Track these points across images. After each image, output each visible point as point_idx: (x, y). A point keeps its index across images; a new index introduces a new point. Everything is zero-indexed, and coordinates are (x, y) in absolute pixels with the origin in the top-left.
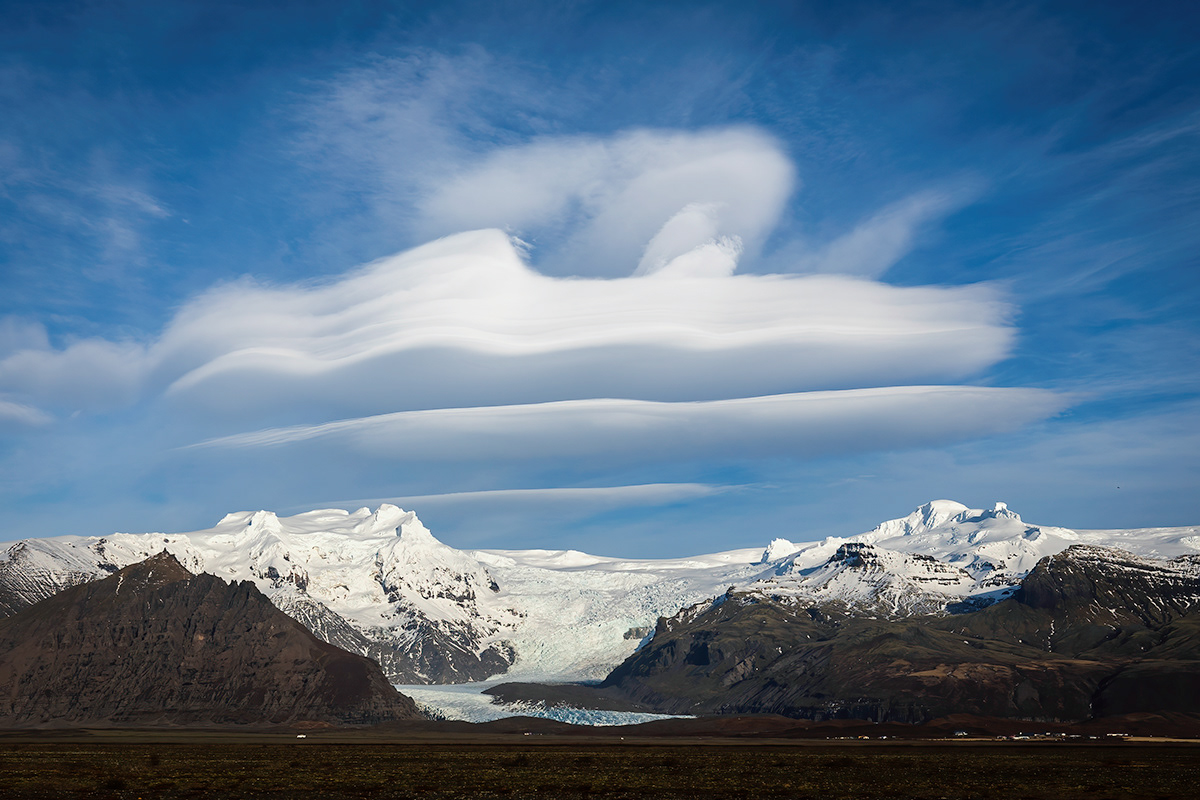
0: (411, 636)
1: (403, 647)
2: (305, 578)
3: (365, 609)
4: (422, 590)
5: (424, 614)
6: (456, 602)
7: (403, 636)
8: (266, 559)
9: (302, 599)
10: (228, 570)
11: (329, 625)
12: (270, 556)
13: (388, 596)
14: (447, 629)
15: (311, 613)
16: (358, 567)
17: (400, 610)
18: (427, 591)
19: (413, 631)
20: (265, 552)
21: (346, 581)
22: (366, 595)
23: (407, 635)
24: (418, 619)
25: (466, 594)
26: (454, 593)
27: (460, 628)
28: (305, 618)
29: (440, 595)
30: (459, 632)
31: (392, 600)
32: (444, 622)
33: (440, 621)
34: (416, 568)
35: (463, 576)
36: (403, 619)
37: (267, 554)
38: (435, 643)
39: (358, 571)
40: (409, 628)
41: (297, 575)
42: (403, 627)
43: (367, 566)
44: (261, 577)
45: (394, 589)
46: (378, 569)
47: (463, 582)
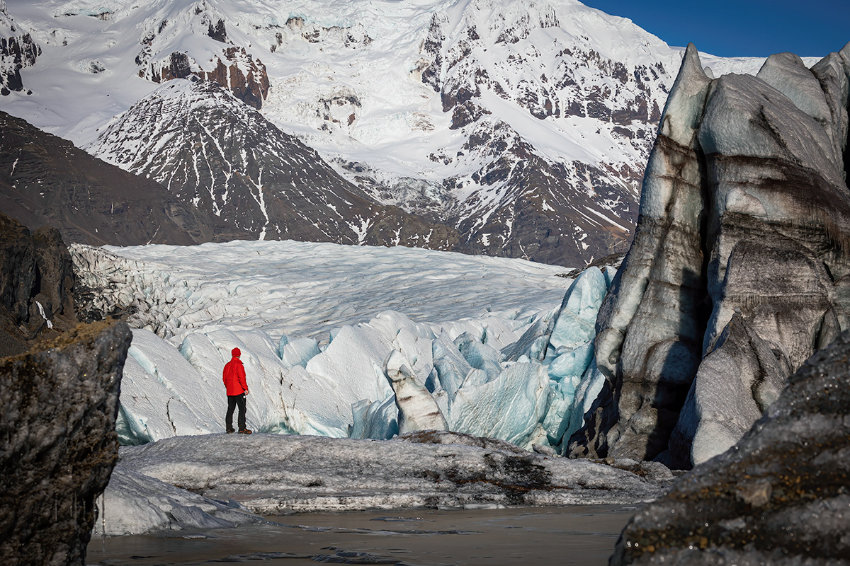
0: (492, 195)
1: (469, 223)
2: (258, 79)
3: (392, 145)
4: (530, 99)
5: (529, 147)
6: (611, 125)
7: (473, 199)
8: (171, 38)
9: (211, 102)
10: (86, 67)
11: (269, 162)
12: (179, 31)
13: (451, 113)
14: (588, 184)
15: (227, 135)
16: (386, 54)
17: (474, 141)
18: (542, 99)
19: (498, 184)
20: (170, 24)
21: (355, 88)
22: (399, 113)
23: (482, 194)
24: (512, 157)
25: (636, 108)
26: (608, 103)
27: (619, 181)
28: (211, 147)
29: (574, 109)
30: (617, 191)
31: (459, 122)
32: (580, 167)
33: (569, 166)
34: (519, 50)
35: (631, 70)
36: (479, 159)
37: (175, 29)
38: (545, 207)
39: (384, 65)
40: (489, 179)
41: (236, 71)
42: (475, 177)
43: (405, 51)
44: (156, 79)
45: (464, 95)
46: (430, 59)
47: (631, 85)
